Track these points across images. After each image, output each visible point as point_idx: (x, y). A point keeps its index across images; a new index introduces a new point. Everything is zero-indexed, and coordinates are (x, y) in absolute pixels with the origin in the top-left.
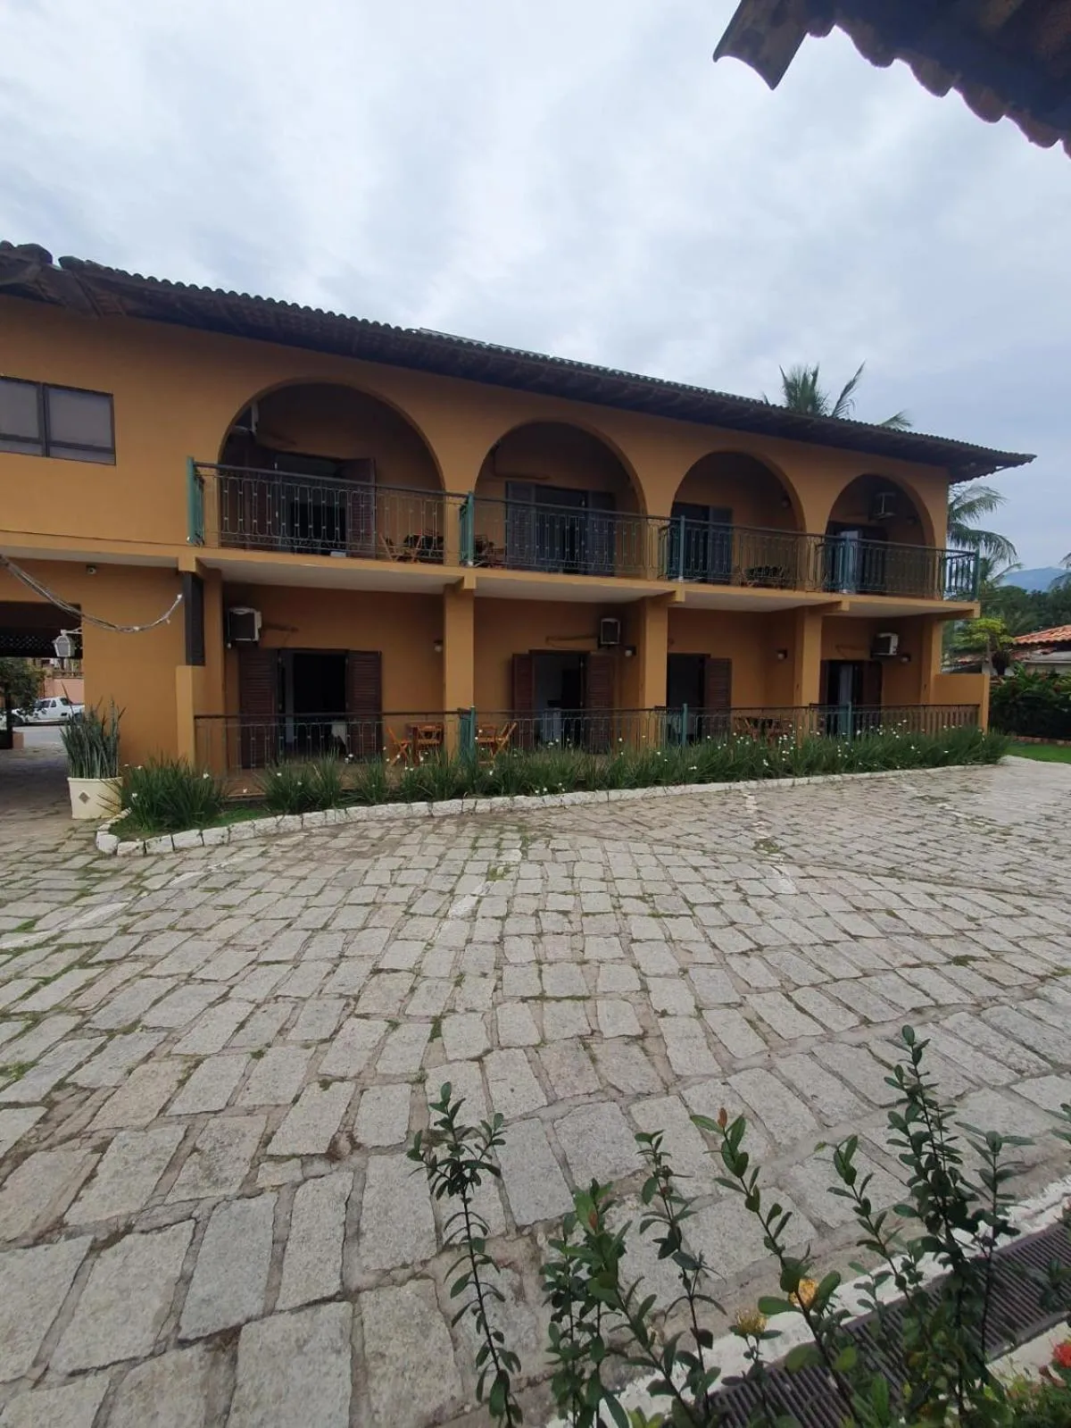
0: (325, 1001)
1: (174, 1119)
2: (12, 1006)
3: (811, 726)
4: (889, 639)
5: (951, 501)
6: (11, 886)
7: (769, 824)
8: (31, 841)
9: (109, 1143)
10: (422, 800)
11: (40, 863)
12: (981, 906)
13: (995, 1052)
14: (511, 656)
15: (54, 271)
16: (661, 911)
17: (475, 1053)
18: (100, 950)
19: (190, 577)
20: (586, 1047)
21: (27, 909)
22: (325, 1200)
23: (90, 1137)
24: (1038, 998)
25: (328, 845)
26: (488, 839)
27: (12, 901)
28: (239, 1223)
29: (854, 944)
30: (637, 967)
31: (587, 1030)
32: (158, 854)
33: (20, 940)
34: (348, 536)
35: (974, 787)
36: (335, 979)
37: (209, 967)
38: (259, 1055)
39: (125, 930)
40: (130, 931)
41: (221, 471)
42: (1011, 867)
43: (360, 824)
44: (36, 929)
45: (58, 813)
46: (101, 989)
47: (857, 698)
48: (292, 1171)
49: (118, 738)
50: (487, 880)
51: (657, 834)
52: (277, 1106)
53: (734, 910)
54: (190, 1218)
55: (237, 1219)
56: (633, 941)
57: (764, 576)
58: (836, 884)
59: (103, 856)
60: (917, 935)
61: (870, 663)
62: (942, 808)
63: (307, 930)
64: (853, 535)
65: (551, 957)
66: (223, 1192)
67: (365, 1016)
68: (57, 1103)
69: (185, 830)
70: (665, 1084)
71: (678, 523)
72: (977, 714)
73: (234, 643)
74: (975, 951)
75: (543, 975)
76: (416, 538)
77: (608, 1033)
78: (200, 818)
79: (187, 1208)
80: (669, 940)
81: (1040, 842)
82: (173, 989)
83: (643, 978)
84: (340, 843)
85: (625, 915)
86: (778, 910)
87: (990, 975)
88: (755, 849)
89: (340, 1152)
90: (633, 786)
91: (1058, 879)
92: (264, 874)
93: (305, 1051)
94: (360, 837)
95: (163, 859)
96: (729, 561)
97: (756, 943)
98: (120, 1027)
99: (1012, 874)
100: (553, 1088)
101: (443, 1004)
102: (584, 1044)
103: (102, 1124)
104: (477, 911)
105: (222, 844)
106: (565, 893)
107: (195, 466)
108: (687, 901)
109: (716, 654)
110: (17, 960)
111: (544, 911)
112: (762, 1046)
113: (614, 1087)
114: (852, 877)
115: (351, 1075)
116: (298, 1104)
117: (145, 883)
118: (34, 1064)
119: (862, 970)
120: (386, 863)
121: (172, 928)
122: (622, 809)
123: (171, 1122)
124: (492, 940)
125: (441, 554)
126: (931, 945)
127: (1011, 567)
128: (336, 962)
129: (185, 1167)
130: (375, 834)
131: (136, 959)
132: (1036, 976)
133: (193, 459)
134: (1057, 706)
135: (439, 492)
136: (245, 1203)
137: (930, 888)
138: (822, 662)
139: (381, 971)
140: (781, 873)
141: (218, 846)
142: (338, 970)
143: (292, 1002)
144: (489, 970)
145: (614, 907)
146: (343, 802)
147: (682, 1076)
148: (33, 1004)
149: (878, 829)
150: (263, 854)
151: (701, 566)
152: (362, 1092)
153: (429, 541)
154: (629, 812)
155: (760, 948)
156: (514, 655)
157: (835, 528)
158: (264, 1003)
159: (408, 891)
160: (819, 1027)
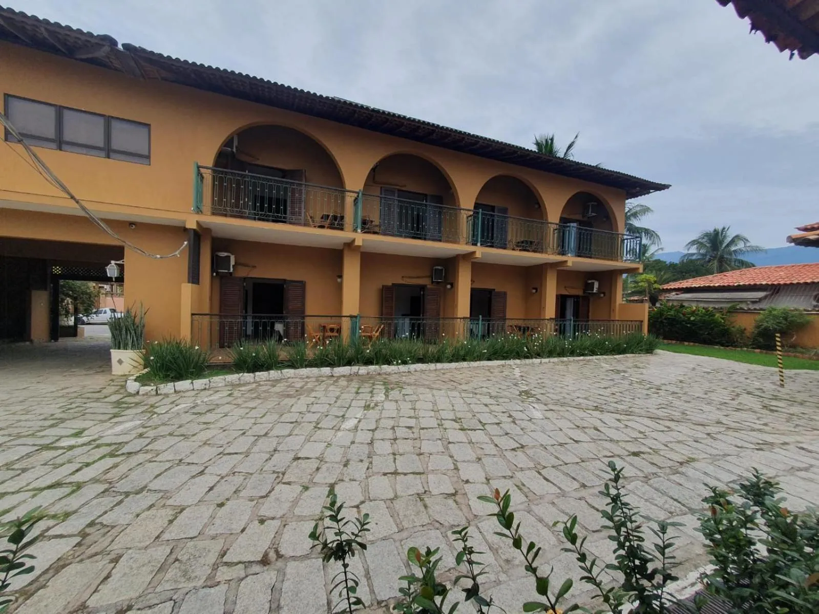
0: (264, 475)
1: (164, 542)
2: (65, 478)
3: (551, 329)
4: (593, 283)
5: (626, 211)
6: (70, 411)
7: (527, 383)
8: (84, 387)
9: (121, 557)
10: (327, 366)
11: (88, 398)
12: (646, 426)
13: (656, 502)
14: (381, 287)
15: (119, 51)
16: (466, 427)
17: (356, 504)
18: (124, 447)
19: (192, 231)
20: (422, 500)
21: (78, 424)
22: (259, 588)
23: (109, 554)
24: (680, 473)
25: (270, 391)
26: (366, 388)
27: (70, 419)
28: (203, 602)
29: (576, 445)
30: (451, 457)
31: (422, 490)
32: (165, 394)
33: (72, 442)
34: (288, 212)
35: (641, 365)
36: (271, 463)
37: (192, 456)
38: (221, 505)
39: (141, 436)
40: (145, 436)
41: (214, 171)
42: (662, 406)
43: (289, 380)
44: (83, 435)
45: (103, 371)
46: (123, 468)
47: (576, 314)
48: (239, 571)
49: (144, 326)
50: (364, 410)
51: (464, 387)
52: (232, 534)
53: (508, 427)
54: (171, 600)
55: (201, 600)
56: (450, 443)
57: (525, 246)
58: (566, 414)
59: (130, 395)
60: (611, 440)
61: (582, 297)
62: (624, 375)
63: (255, 436)
64: (575, 225)
65: (401, 451)
66: (194, 584)
67: (289, 483)
68: (89, 535)
69: (182, 380)
70: (467, 519)
71: (478, 213)
72: (641, 325)
73: (217, 273)
74: (643, 449)
75: (396, 461)
76: (328, 216)
77: (435, 491)
78: (192, 373)
79: (169, 594)
80: (470, 442)
81: (677, 393)
82: (169, 468)
83: (455, 462)
84: (278, 389)
85: (445, 429)
86: (533, 427)
87: (652, 461)
88: (519, 395)
89: (269, 560)
90: (451, 361)
91: (688, 413)
92: (230, 405)
93: (249, 502)
94: (289, 386)
95: (168, 397)
96: (506, 236)
97: (520, 444)
98: (133, 490)
99: (663, 410)
100: (401, 522)
101: (336, 477)
102: (420, 498)
103: (116, 547)
104: (358, 427)
105: (205, 389)
106: (410, 417)
107: (199, 167)
108: (481, 422)
109: (498, 289)
110: (70, 453)
111: (397, 426)
112: (525, 499)
113: (437, 522)
114: (574, 410)
115: (278, 516)
116: (244, 533)
117: (155, 410)
118: (75, 512)
119: (581, 459)
120: (304, 400)
121: (171, 434)
122: (444, 374)
123: (162, 544)
124: (367, 442)
125: (342, 225)
126: (619, 446)
127: (659, 249)
128: (272, 453)
129: (169, 570)
130: (299, 385)
131: (147, 452)
132: (678, 462)
133: (197, 164)
134: (684, 323)
135: (343, 190)
136: (207, 590)
137: (618, 416)
138: (557, 296)
139: (299, 458)
140: (534, 408)
141: (202, 390)
142: (273, 458)
143: (244, 476)
144: (364, 457)
145: (439, 425)
146: (280, 367)
147: (478, 516)
148: (78, 478)
149: (589, 386)
150: (230, 395)
151: (490, 238)
152: (285, 526)
153: (335, 218)
154: (448, 376)
155: (523, 447)
156: (383, 286)
157: (564, 221)
158: (226, 476)
159: (317, 416)
160: (557, 488)
